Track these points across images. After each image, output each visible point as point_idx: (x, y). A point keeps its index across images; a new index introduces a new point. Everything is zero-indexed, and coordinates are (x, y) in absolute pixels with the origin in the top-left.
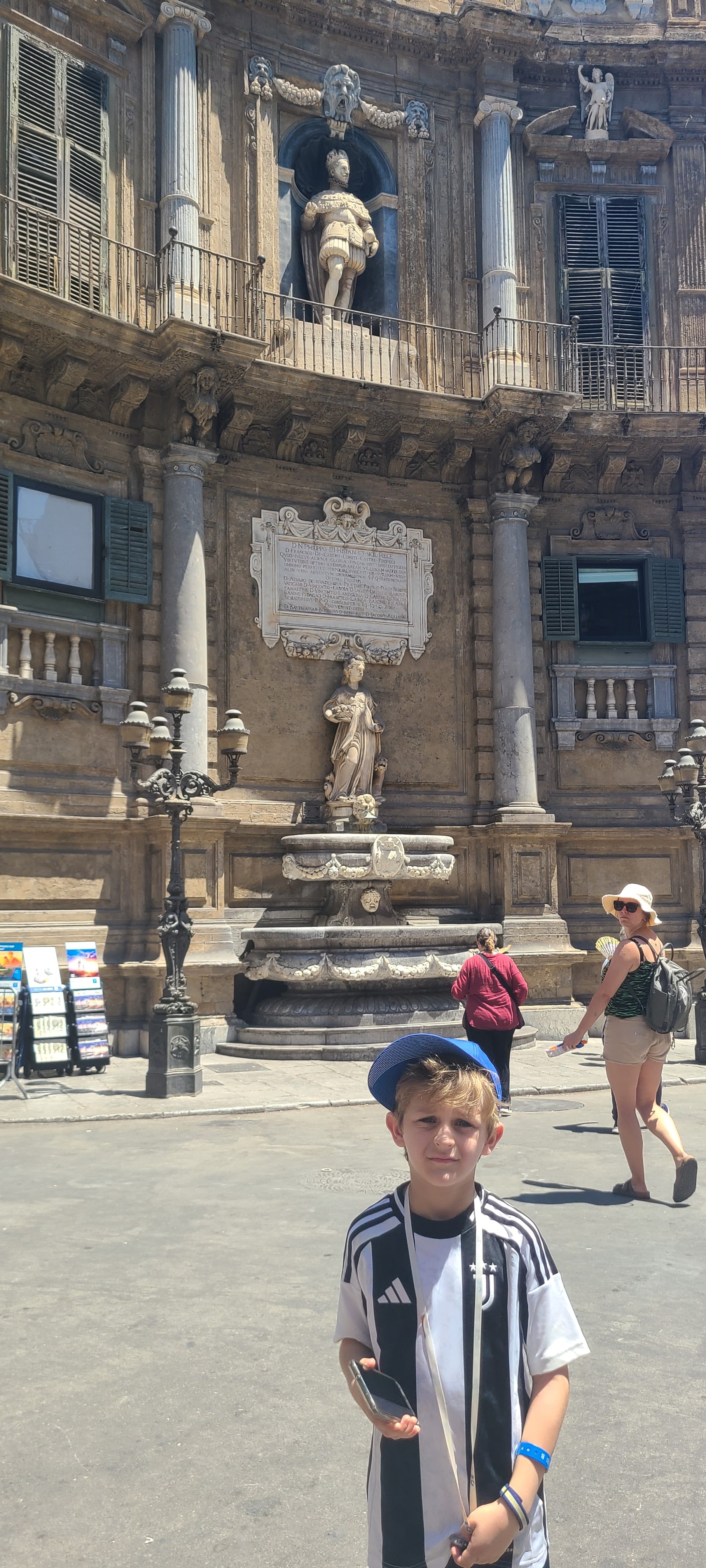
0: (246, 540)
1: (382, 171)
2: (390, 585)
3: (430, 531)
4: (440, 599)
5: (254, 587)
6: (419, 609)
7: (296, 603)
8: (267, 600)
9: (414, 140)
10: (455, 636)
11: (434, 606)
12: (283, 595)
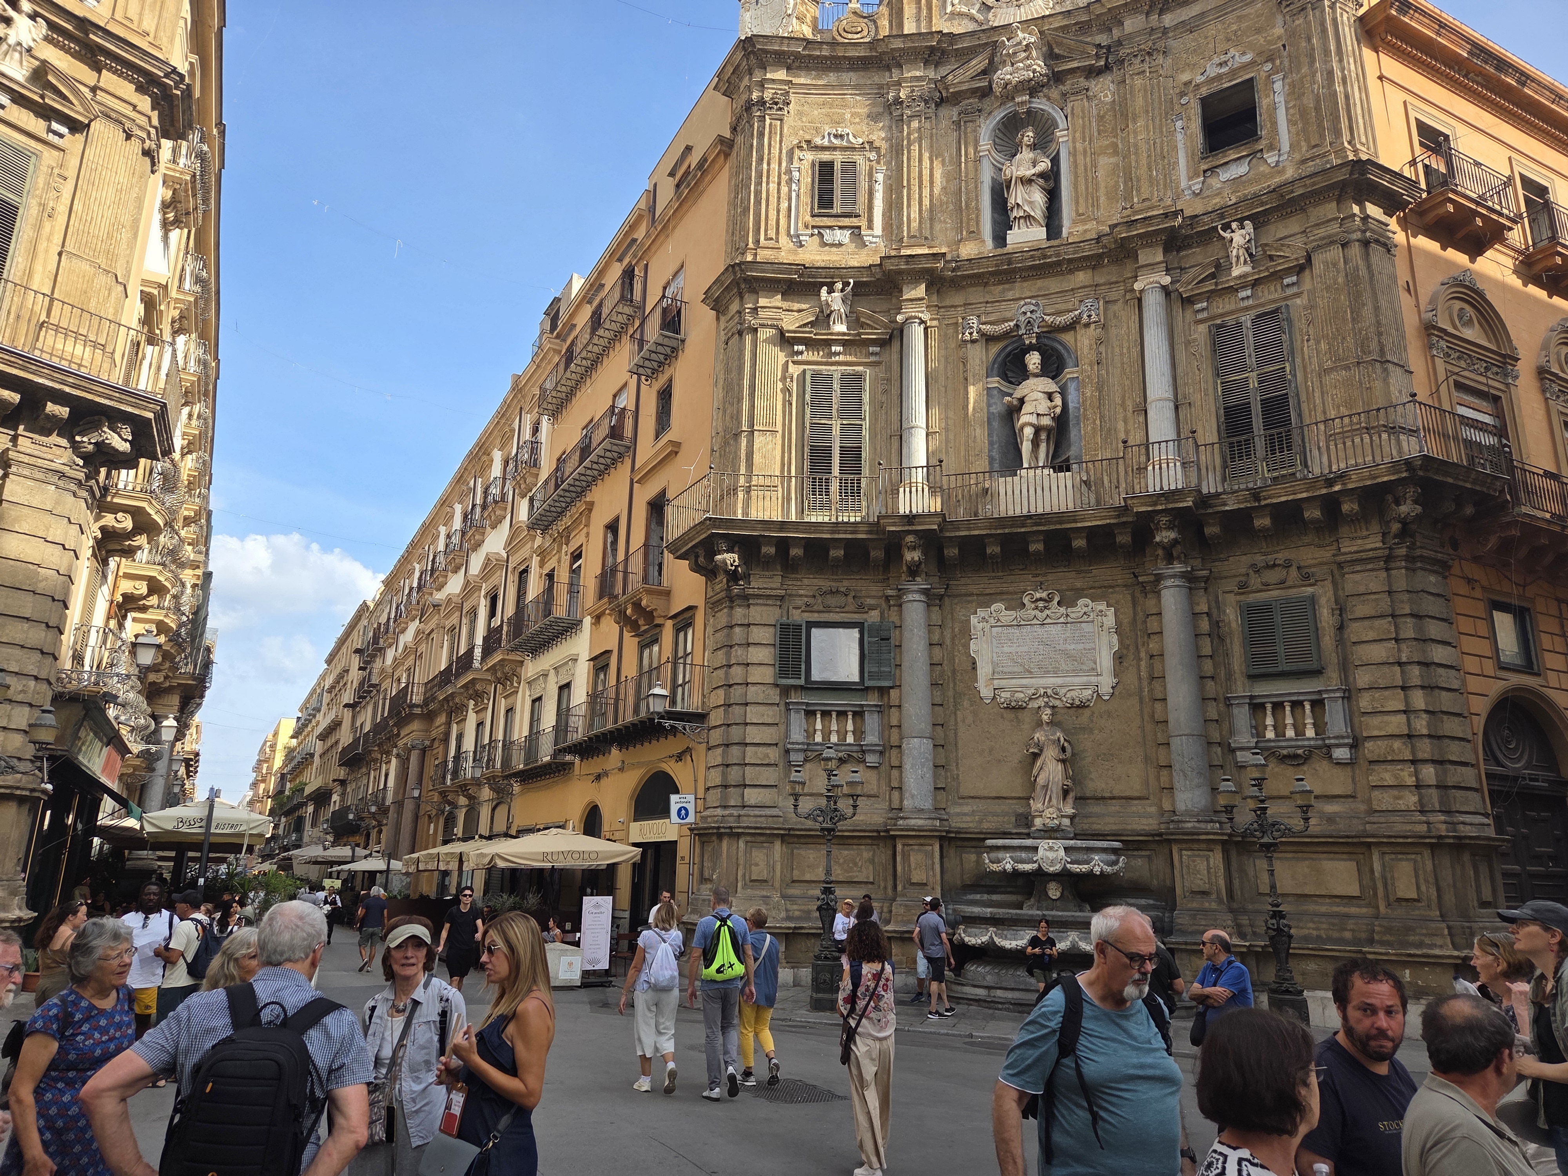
0: (966, 633)
1: (1066, 355)
2: (1081, 646)
3: (1112, 601)
4: (1125, 652)
5: (974, 663)
6: (1106, 661)
7: (1005, 670)
8: (984, 671)
9: (1087, 325)
10: (1140, 678)
11: (1119, 658)
12: (995, 665)
